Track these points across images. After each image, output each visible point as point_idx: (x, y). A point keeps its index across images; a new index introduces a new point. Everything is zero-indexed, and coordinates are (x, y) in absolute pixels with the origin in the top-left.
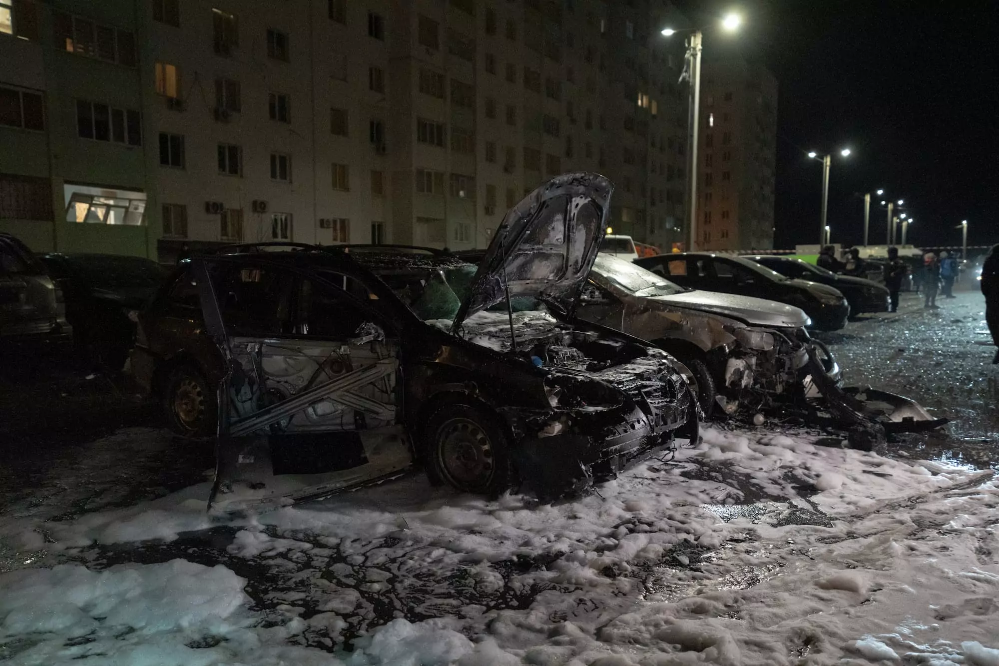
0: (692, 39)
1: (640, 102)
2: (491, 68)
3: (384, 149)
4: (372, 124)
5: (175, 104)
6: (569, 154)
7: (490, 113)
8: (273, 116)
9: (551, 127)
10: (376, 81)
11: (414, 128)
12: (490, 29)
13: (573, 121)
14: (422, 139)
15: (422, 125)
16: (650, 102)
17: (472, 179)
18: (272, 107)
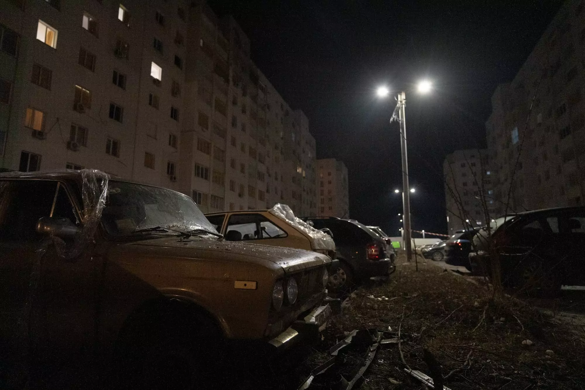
0: (399, 96)
1: (298, 171)
2: (234, 143)
3: (175, 178)
4: (169, 164)
5: (38, 135)
6: (268, 191)
7: (233, 165)
8: (108, 152)
9: (261, 176)
10: (173, 141)
11: (194, 168)
12: (234, 124)
13: (269, 176)
14: (197, 174)
15: (197, 167)
16: (302, 171)
17: (223, 199)
18: (108, 148)
